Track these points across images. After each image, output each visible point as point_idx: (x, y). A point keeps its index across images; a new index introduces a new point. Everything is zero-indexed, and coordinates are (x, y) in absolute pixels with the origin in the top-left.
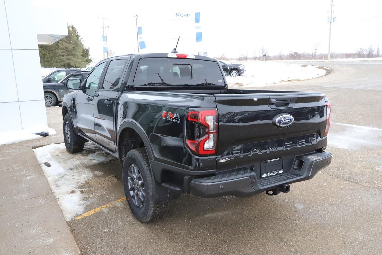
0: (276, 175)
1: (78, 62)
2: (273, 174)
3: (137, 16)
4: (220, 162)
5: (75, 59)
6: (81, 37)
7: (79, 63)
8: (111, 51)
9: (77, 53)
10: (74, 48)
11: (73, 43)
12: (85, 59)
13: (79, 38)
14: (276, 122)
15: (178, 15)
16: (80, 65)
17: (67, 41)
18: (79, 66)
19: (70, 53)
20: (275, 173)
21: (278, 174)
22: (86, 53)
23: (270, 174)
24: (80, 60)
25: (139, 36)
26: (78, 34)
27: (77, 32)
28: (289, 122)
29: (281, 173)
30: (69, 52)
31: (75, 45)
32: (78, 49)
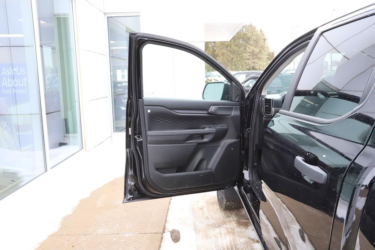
1: (263, 65)
5: (260, 62)
7: (263, 67)
9: (263, 56)
10: (260, 51)
13: (266, 41)
17: (254, 45)
19: (256, 57)
22: (271, 56)
24: (265, 63)
26: (266, 37)
30: (255, 55)
31: (262, 48)
32: (264, 52)
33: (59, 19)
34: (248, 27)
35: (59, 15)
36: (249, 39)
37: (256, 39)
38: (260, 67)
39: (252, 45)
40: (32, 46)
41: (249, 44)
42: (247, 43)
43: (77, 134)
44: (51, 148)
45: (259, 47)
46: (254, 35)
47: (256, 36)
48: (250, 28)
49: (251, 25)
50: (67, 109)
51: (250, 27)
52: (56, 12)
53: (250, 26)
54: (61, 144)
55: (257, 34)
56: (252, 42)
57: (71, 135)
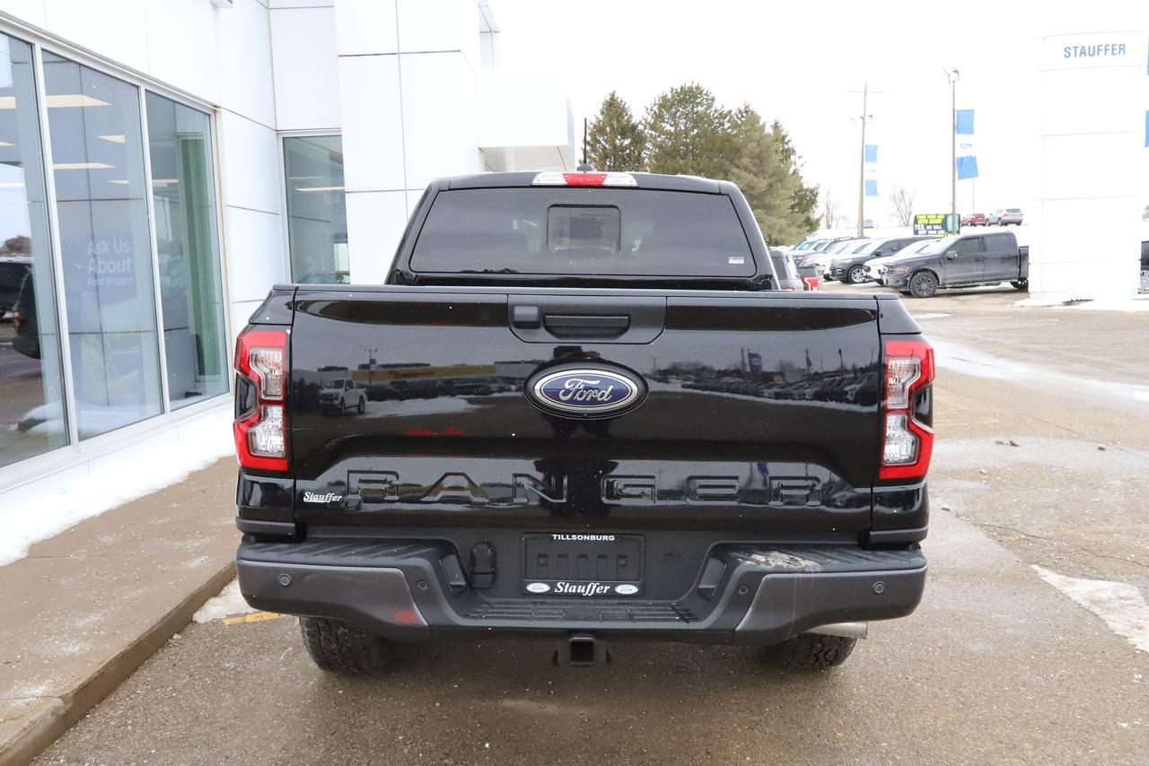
0: (596, 596)
1: (778, 227)
2: (581, 589)
3: (956, 72)
4: (305, 500)
5: (769, 218)
6: (798, 154)
7: (780, 231)
8: (902, 193)
9: (778, 202)
10: (770, 186)
11: (771, 171)
12: (802, 218)
13: (792, 156)
14: (538, 394)
15: (1072, 51)
16: (784, 236)
17: (754, 169)
18: (782, 239)
19: (760, 203)
20: (594, 588)
21: (612, 595)
22: (805, 200)
23: (561, 587)
24: (783, 222)
25: (960, 138)
26: (790, 145)
27: (789, 141)
28: (604, 398)
29: (624, 592)
30: (756, 198)
31: (775, 178)
32: (783, 188)
33: (185, 143)
34: (739, 116)
35: (186, 134)
36: (738, 150)
37: (757, 150)
38: (770, 232)
39: (746, 169)
40: (142, 199)
41: (738, 167)
42: (732, 161)
43: (218, 376)
44: (173, 398)
45: (766, 176)
46: (753, 141)
47: (758, 141)
48: (743, 119)
49: (746, 112)
50: (201, 326)
51: (742, 116)
52: (180, 130)
53: (745, 115)
54: (188, 395)
55: (761, 138)
56: (746, 161)
57: (208, 377)
